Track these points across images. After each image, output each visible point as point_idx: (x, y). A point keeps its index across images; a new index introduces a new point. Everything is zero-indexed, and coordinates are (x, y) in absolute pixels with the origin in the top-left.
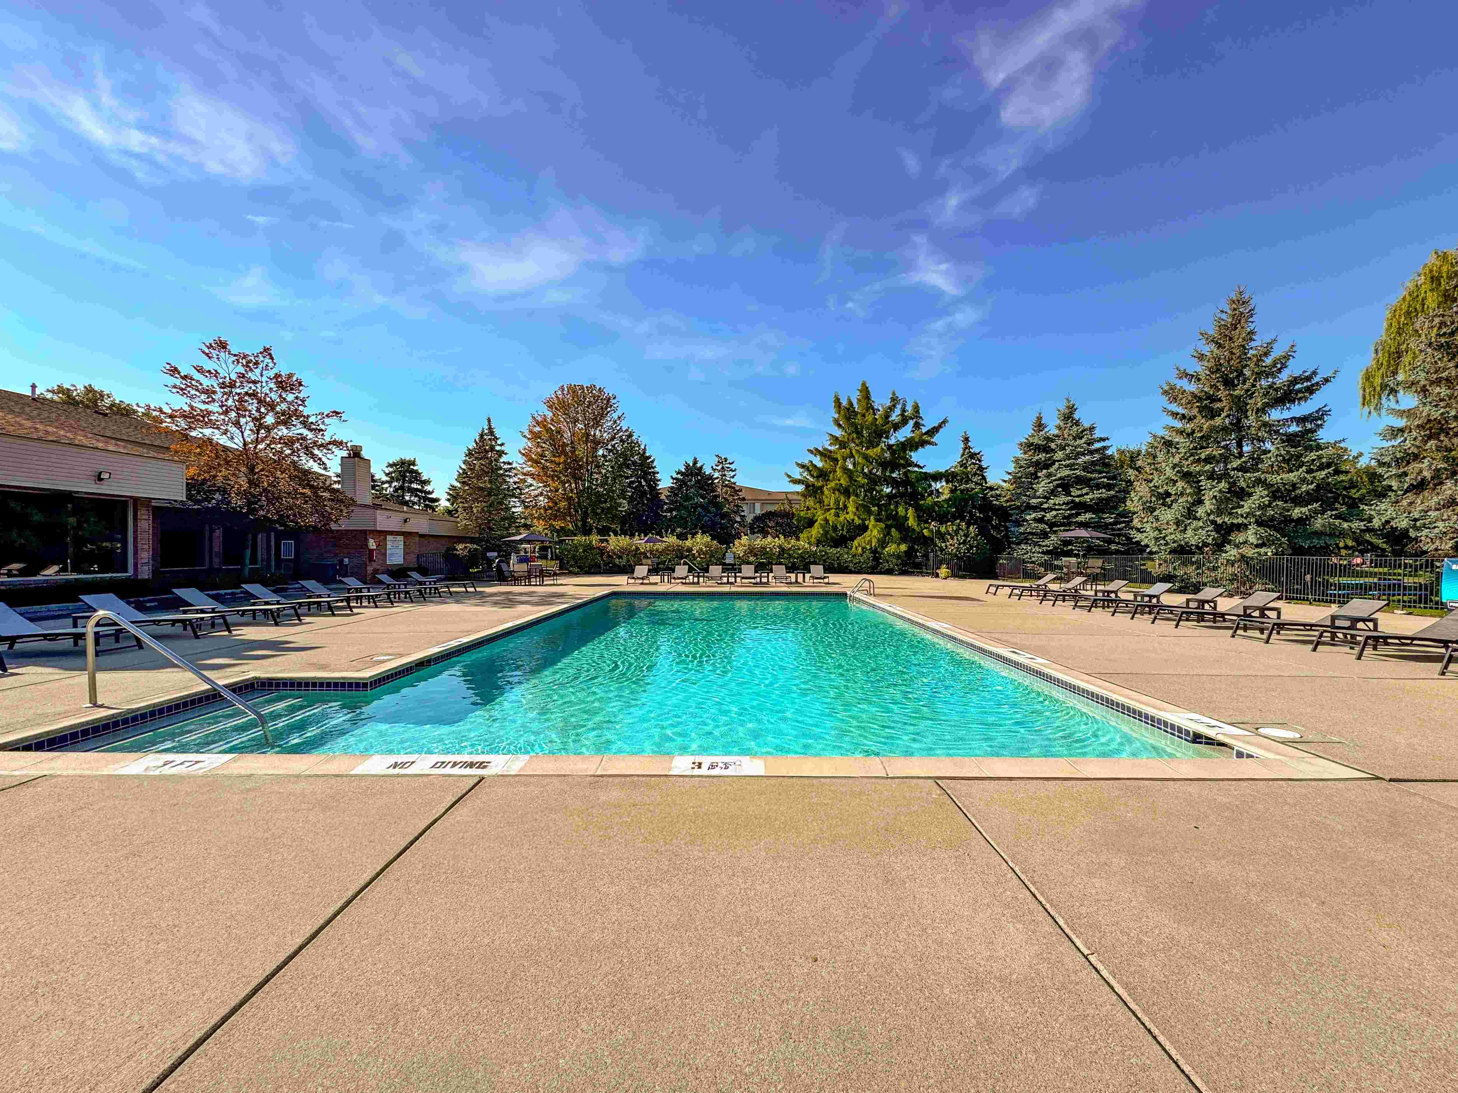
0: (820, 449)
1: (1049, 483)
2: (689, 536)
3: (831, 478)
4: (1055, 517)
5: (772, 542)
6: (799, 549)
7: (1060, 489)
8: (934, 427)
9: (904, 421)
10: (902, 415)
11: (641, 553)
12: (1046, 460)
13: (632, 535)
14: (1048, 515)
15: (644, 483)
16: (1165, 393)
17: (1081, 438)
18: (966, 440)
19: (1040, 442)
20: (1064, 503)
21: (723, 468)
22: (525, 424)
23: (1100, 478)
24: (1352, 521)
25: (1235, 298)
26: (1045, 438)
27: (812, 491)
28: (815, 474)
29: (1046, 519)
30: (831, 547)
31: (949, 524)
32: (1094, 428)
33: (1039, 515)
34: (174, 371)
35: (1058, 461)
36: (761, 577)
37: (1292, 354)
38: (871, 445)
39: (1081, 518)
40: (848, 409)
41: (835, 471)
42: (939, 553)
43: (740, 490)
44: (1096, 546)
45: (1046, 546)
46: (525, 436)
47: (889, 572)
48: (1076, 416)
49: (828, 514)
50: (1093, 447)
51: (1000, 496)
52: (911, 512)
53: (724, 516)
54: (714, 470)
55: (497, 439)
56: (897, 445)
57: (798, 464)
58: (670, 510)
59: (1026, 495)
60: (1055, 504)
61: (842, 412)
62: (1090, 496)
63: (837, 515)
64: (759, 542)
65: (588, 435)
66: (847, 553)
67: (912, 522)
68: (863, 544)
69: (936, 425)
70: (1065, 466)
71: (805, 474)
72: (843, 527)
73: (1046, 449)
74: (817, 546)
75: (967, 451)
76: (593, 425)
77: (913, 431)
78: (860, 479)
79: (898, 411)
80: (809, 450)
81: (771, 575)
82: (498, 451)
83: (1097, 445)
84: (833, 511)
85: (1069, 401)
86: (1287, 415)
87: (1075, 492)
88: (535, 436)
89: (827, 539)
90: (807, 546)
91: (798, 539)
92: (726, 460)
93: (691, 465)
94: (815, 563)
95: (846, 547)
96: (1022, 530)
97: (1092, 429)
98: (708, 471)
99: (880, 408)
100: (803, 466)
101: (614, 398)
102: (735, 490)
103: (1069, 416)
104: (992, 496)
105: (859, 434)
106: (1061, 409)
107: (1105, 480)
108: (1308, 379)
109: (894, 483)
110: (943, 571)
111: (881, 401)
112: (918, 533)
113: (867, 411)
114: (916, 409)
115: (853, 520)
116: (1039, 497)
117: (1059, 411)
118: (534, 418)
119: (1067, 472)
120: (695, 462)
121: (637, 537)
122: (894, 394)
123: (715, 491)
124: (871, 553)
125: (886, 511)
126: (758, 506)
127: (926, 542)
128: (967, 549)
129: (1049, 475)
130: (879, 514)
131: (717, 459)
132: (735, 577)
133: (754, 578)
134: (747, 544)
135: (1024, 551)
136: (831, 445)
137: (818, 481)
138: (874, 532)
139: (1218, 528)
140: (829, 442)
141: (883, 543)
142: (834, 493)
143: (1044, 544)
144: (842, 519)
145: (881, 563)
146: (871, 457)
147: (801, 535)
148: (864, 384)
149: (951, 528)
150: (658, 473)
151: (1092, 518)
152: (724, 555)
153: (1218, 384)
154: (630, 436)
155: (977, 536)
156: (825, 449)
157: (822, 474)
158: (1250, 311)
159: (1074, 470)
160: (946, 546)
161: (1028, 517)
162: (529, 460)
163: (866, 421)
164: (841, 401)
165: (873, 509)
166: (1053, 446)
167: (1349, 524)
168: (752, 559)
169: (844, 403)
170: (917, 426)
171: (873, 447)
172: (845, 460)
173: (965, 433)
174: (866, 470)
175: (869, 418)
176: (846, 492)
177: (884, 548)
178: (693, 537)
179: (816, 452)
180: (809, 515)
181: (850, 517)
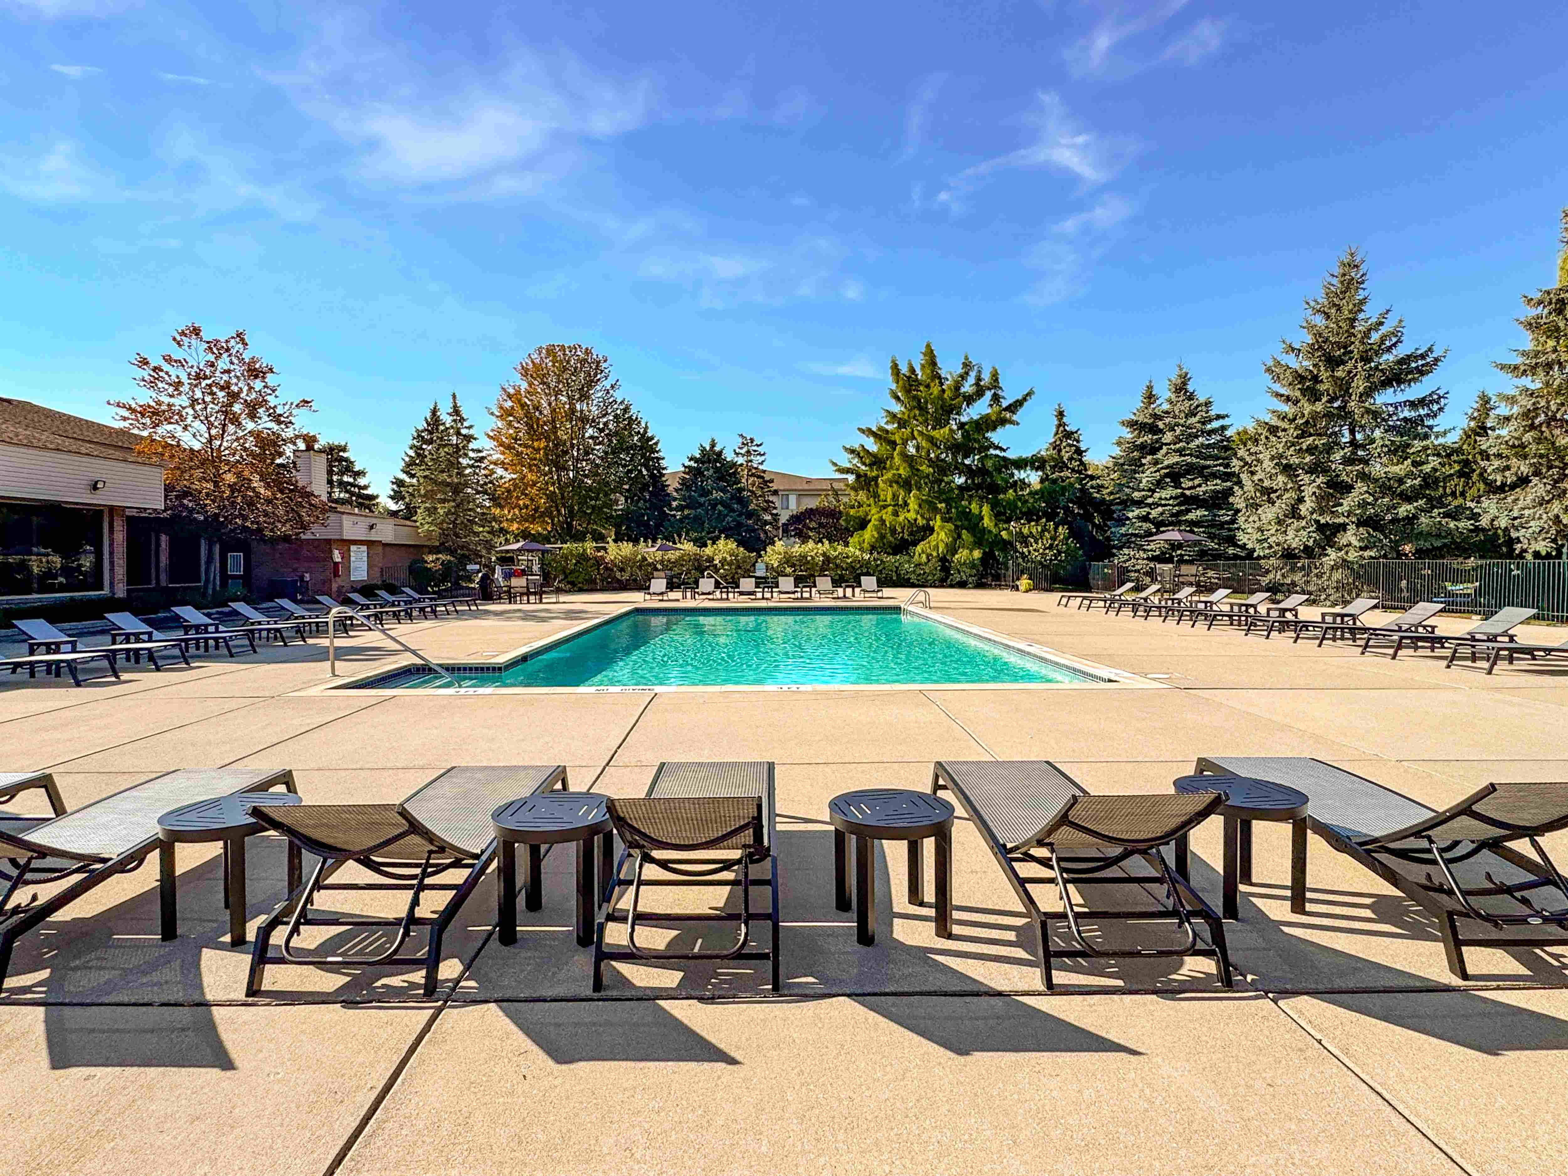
0: (874, 429)
1: (1155, 472)
2: (709, 542)
3: (888, 466)
4: (1162, 514)
5: (814, 549)
6: (848, 557)
7: (1168, 480)
8: (1017, 401)
9: (980, 392)
10: (977, 384)
11: (649, 565)
12: (1153, 443)
13: (636, 541)
14: (1153, 512)
15: (645, 472)
16: (1269, 370)
17: (1195, 415)
18: (1061, 414)
19: (1146, 420)
20: (1171, 498)
21: (748, 452)
22: (494, 398)
23: (1216, 466)
24: (1460, 520)
25: (1346, 261)
26: (1151, 415)
27: (865, 483)
28: (867, 461)
29: (1151, 516)
30: (889, 554)
31: (1033, 523)
32: (1210, 402)
33: (1143, 511)
34: (145, 362)
35: (1166, 444)
36: (802, 592)
37: (1401, 329)
38: (940, 423)
39: (1191, 516)
40: (909, 378)
41: (892, 458)
42: (1020, 560)
43: (772, 481)
44: (1210, 549)
45: (1151, 550)
46: (492, 414)
47: (962, 585)
48: (1190, 388)
49: (884, 511)
50: (1209, 427)
51: (1102, 486)
52: (986, 509)
53: (750, 515)
54: (737, 454)
55: (464, 420)
56: (971, 422)
57: (846, 449)
58: (680, 508)
59: (1128, 487)
60: (1160, 499)
61: (901, 383)
62: (1204, 488)
63: (896, 514)
64: (797, 549)
65: (573, 410)
66: (909, 562)
67: (987, 522)
68: (929, 551)
69: (1020, 398)
70: (1174, 451)
71: (855, 461)
72: (903, 528)
73: (1153, 429)
74: (871, 554)
75: (1061, 428)
76: (580, 398)
77: (991, 405)
78: (923, 468)
79: (971, 380)
80: (859, 429)
81: (814, 590)
82: (465, 436)
83: (1215, 424)
84: (890, 509)
85: (1181, 369)
86: (1401, 397)
87: (1186, 483)
88: (506, 413)
89: (884, 544)
90: (858, 553)
91: (847, 544)
92: (752, 440)
93: (708, 449)
94: (868, 574)
95: (908, 554)
96: (1123, 530)
97: (1208, 404)
98: (729, 456)
99: (949, 377)
100: (852, 451)
101: (605, 361)
102: (764, 480)
103: (1181, 388)
104: (1092, 487)
105: (923, 409)
106: (1173, 379)
107: (1222, 468)
108: (1423, 357)
109: (969, 471)
110: (1024, 582)
111: (950, 369)
112: (996, 535)
113: (932, 380)
114: (995, 377)
115: (916, 520)
116: (1143, 490)
117: (1170, 380)
118: (504, 389)
119: (1175, 459)
120: (713, 445)
121: (642, 544)
122: (966, 358)
123: (740, 482)
124: (939, 561)
125: (956, 508)
126: (793, 499)
127: (1006, 546)
128: (1055, 555)
129: (1156, 463)
130: (949, 511)
131: (740, 440)
132: (772, 592)
133: (794, 593)
134: (782, 551)
135: (1126, 557)
136: (887, 423)
137: (872, 470)
138: (941, 536)
139: (1321, 528)
140: (885, 420)
141: (953, 549)
142: (891, 486)
143: (1149, 548)
144: (901, 518)
145: (952, 575)
146: (937, 439)
147: (851, 540)
148: (928, 346)
149: (1035, 529)
150: (663, 459)
151: (1205, 516)
152: (754, 565)
153: (1320, 364)
154: (626, 410)
155: (1067, 539)
156: (881, 429)
157: (877, 462)
158: (1362, 276)
159: (1185, 455)
160: (1029, 552)
161: (1130, 515)
162: (501, 445)
163: (931, 394)
164: (900, 367)
165: (939, 506)
166: (1161, 425)
167: (1456, 523)
168: (789, 570)
169: (904, 369)
170: (996, 398)
171: (941, 427)
172: (905, 443)
173: (1059, 405)
174: (932, 455)
175: (935, 390)
176: (907, 485)
177: (954, 555)
178: (714, 543)
179: (869, 432)
180: (861, 514)
181: (912, 515)
